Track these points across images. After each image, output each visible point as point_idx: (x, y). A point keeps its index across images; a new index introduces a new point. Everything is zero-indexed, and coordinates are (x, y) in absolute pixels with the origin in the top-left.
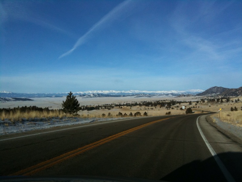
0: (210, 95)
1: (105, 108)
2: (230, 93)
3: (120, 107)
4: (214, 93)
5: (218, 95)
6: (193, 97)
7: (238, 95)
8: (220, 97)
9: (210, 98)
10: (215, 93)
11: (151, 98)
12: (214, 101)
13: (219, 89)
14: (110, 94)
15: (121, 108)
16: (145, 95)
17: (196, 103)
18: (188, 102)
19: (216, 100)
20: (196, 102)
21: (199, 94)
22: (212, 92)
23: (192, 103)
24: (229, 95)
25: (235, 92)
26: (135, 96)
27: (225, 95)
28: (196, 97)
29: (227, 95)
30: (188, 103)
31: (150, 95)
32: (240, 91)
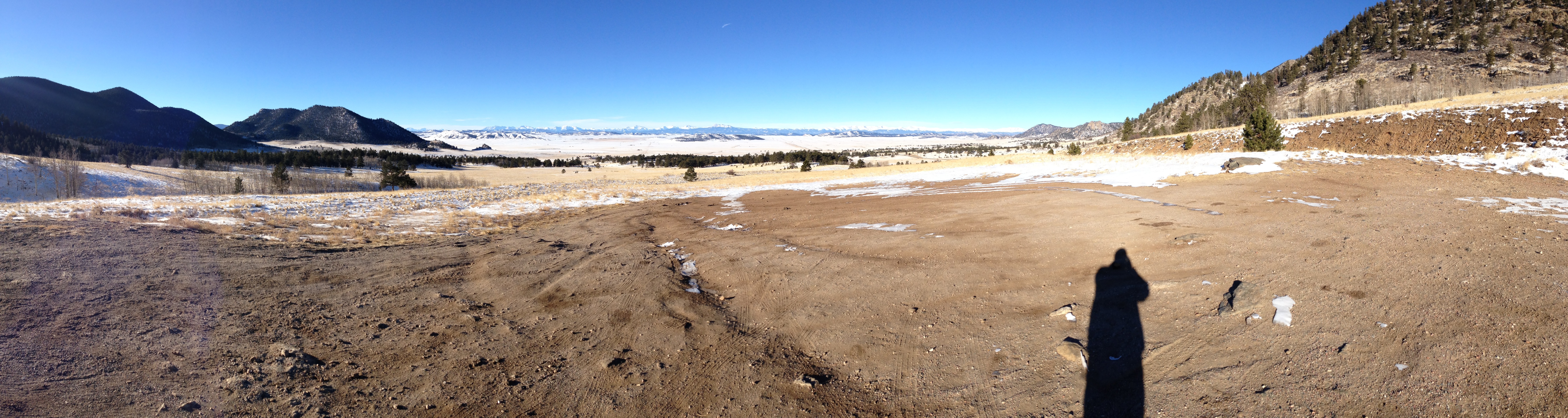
0: (1034, 136)
1: (886, 155)
2: (1062, 134)
3: (908, 153)
4: (1040, 133)
5: (1045, 137)
6: (1010, 140)
7: (1074, 138)
8: (1049, 139)
9: (1034, 141)
10: (1042, 134)
11: (945, 139)
12: (1040, 146)
13: (1048, 128)
14: (879, 132)
15: (910, 154)
16: (935, 134)
17: (1016, 149)
18: (1005, 148)
19: (1042, 144)
20: (1015, 147)
21: (1019, 135)
22: (1038, 133)
23: (1011, 149)
24: (1060, 137)
25: (1070, 132)
26: (919, 137)
27: (1056, 137)
28: (1014, 140)
29: (1058, 137)
30: (1006, 150)
31: (943, 135)
32: (1077, 132)
